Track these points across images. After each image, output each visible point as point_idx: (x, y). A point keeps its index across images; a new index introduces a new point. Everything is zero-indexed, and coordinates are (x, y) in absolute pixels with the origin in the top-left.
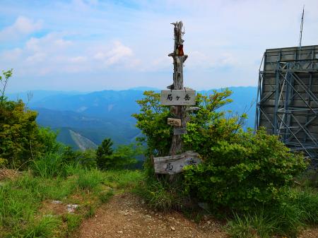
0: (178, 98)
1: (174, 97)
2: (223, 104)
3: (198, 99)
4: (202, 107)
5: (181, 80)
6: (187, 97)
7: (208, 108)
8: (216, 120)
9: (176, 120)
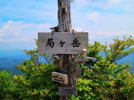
0: (62, 43)
1: (57, 42)
2: (126, 54)
3: (96, 48)
4: (98, 59)
5: (67, 19)
6: (76, 43)
7: (108, 59)
8: (119, 75)
9: (60, 74)
